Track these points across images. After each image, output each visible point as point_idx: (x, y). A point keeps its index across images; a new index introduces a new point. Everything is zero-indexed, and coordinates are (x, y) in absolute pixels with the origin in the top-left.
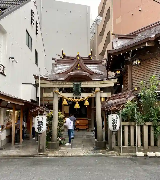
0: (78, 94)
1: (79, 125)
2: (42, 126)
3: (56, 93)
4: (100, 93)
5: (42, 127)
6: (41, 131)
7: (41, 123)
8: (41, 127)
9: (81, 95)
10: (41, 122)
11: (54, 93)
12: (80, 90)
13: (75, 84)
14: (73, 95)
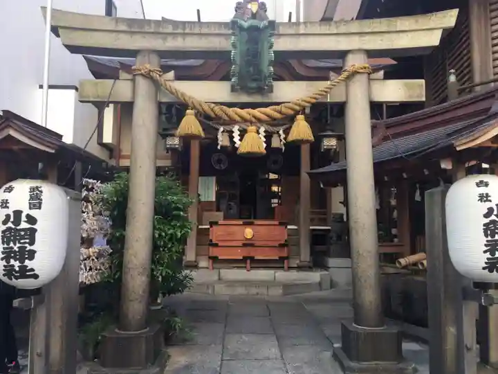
0: (254, 85)
1: (252, 245)
2: (32, 243)
3: (142, 75)
4: (369, 79)
5: (29, 248)
6: (24, 273)
7: (24, 225)
8: (22, 249)
9: (271, 90)
10: (24, 218)
11: (133, 81)
12: (266, 63)
13: (241, 28)
14: (233, 89)
